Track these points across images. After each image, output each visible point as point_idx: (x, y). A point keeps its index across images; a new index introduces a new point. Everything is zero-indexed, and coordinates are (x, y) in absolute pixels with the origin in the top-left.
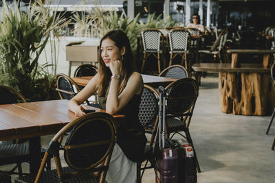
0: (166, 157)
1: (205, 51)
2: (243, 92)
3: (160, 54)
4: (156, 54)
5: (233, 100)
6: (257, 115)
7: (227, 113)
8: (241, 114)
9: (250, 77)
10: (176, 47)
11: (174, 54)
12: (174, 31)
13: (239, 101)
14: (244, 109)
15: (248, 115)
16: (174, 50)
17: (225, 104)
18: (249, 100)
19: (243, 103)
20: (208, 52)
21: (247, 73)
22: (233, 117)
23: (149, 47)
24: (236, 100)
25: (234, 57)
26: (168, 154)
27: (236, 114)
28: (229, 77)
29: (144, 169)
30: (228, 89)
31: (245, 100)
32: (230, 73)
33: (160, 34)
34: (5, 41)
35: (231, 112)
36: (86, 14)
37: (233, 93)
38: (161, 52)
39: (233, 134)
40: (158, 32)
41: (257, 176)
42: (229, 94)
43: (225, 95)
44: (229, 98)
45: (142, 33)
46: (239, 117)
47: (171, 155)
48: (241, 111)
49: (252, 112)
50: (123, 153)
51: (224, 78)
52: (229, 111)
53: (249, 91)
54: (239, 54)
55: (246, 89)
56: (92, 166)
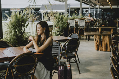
0: (59, 69)
1: (92, 27)
2: (103, 43)
3: (75, 28)
4: (74, 28)
5: (99, 46)
6: (108, 51)
7: (97, 50)
8: (102, 51)
9: (106, 37)
10: (81, 26)
11: (80, 28)
12: (80, 20)
13: (101, 46)
14: (103, 49)
15: (105, 51)
16: (80, 27)
17: (96, 47)
18: (105, 46)
19: (103, 47)
20: (93, 27)
21: (104, 36)
22: (99, 52)
23: (71, 26)
24: (100, 46)
25: (100, 29)
26: (60, 68)
27: (100, 51)
28: (98, 37)
29: (54, 73)
30: (97, 42)
31: (104, 45)
32: (98, 35)
33: (75, 21)
34: (13, 24)
35: (98, 50)
36: (48, 14)
37: (99, 43)
38: (75, 27)
39: (97, 59)
40: (74, 20)
41: (102, 76)
42: (98, 43)
43: (96, 43)
44: (98, 45)
45: (68, 20)
46: (101, 52)
47: (61, 69)
48: (102, 50)
49: (106, 50)
50: (44, 67)
51: (96, 37)
52: (98, 49)
53: (105, 42)
54: (101, 28)
55: (104, 42)
56: (27, 73)
